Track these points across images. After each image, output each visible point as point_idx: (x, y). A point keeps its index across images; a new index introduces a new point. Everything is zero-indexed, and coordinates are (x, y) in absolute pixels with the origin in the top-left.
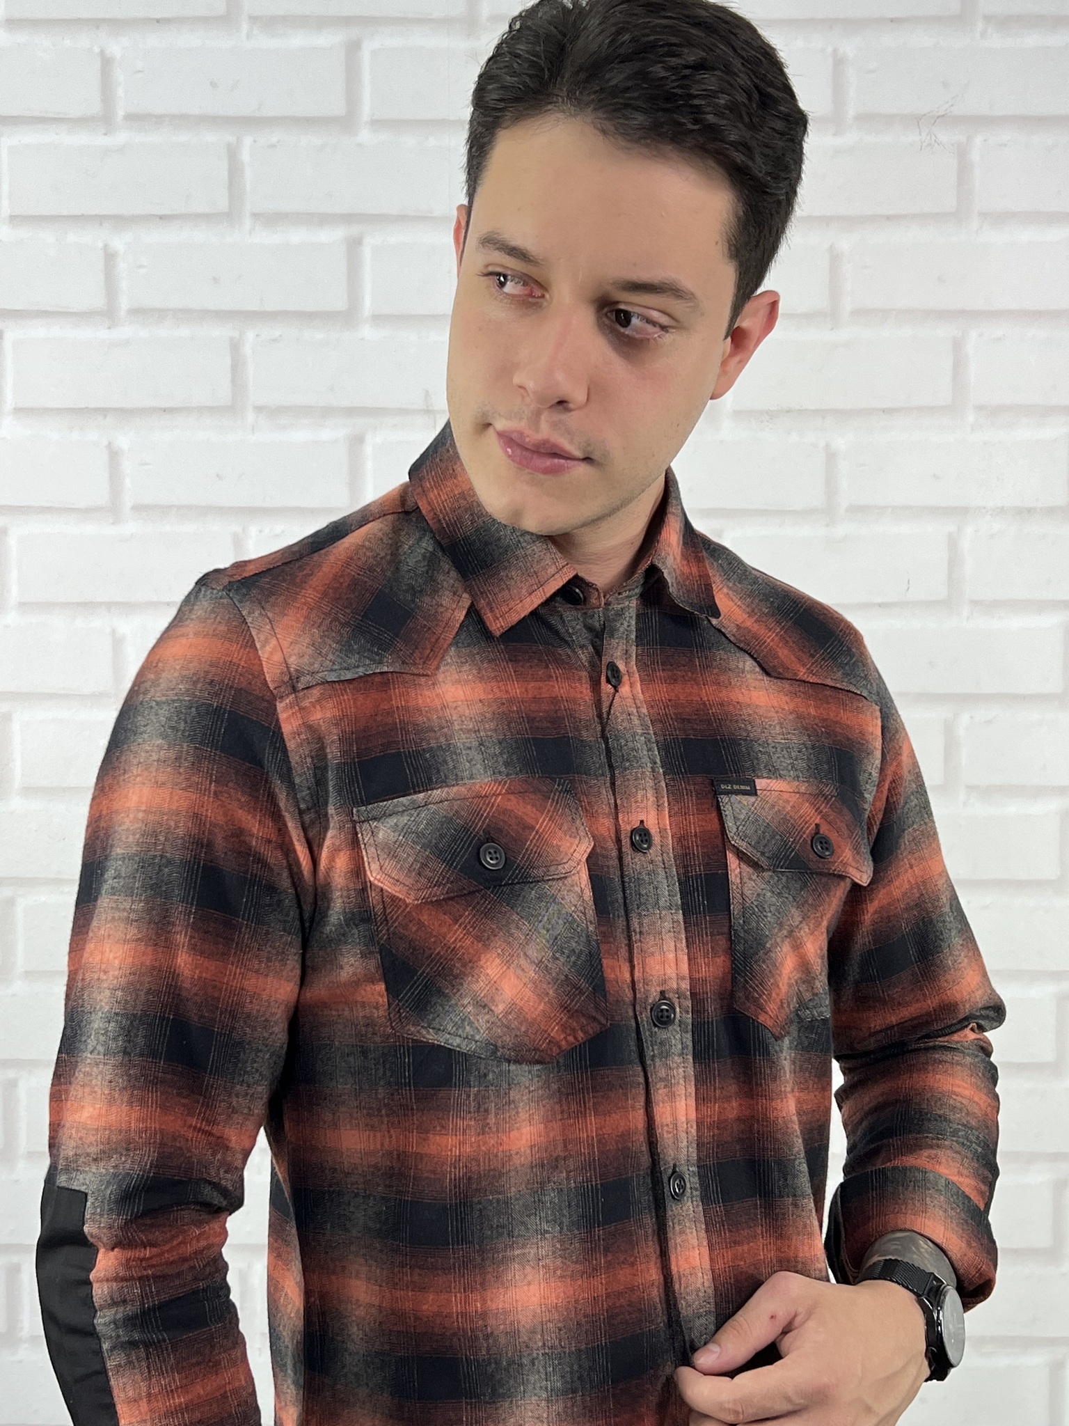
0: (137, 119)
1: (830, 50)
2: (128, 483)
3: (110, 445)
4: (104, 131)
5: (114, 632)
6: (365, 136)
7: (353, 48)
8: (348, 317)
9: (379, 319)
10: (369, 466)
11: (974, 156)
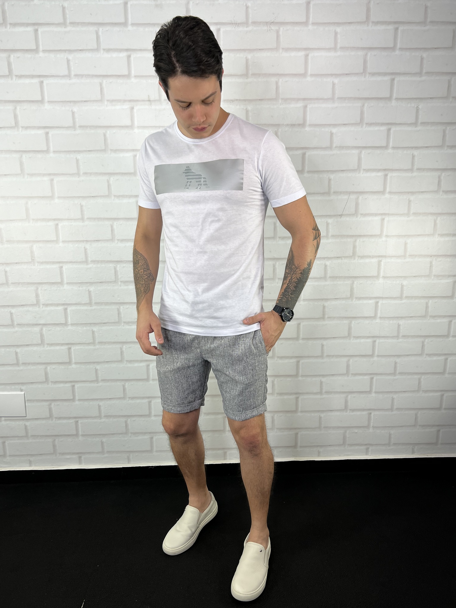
0: (72, 23)
1: (245, 4)
2: (77, 120)
3: (72, 110)
4: (64, 27)
5: (76, 158)
6: (130, 28)
7: (126, 4)
8: (128, 76)
9: (136, 76)
10: (135, 115)
11: (281, 33)
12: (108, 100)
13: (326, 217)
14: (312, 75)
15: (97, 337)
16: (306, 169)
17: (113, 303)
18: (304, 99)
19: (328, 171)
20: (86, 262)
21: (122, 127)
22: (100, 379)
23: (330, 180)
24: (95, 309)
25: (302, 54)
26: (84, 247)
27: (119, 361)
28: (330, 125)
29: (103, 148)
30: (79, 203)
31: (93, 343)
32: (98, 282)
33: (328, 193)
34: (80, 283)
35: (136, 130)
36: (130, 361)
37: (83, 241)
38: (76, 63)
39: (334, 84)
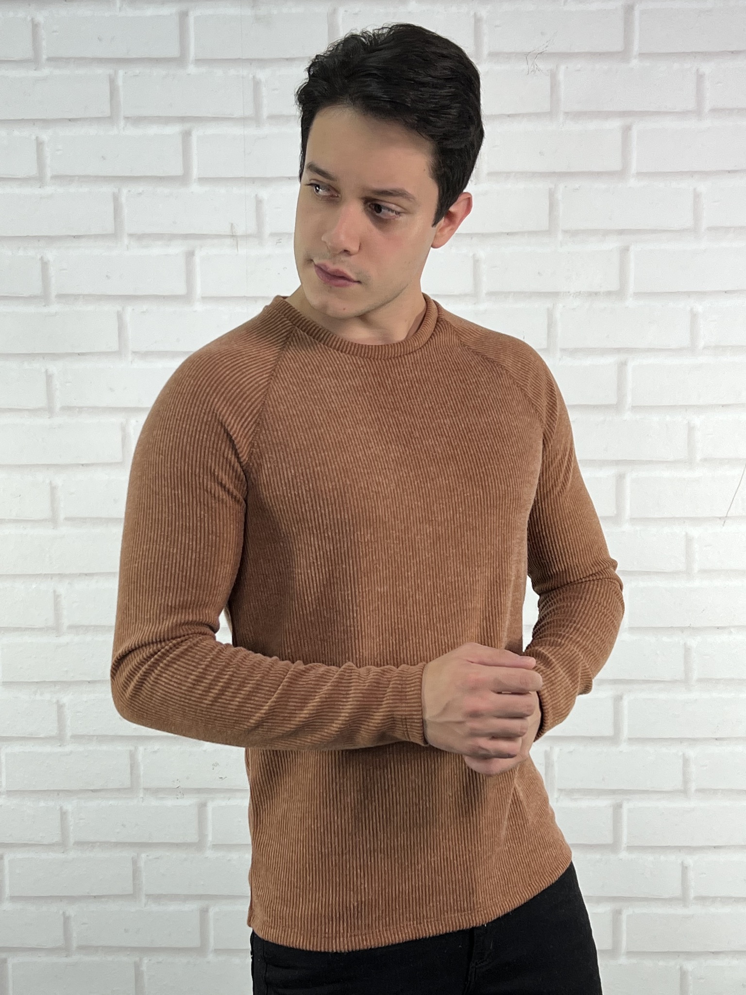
0: (53, 60)
1: (472, 13)
2: (53, 281)
3: (42, 258)
4: (34, 68)
5: (46, 371)
6: (192, 69)
7: (183, 16)
8: (183, 179)
9: (202, 180)
10: (198, 269)
11: (561, 77)
12: (131, 235)
13: (684, 522)
14: (640, 175)
15: (72, 828)
16: (629, 400)
17: (119, 736)
18: (621, 232)
19: (686, 407)
20: (56, 629)
21: (164, 297)
22: (74, 945)
23: (691, 429)
24: (71, 752)
25: (615, 124)
26: (55, 592)
27: (129, 895)
28: (689, 294)
29: (115, 347)
30: (48, 481)
31: (62, 845)
32: (82, 682)
33: (689, 462)
34: (37, 682)
35: (199, 307)
36: (157, 898)
37: (51, 574)
38: (60, 150)
39: (697, 196)
